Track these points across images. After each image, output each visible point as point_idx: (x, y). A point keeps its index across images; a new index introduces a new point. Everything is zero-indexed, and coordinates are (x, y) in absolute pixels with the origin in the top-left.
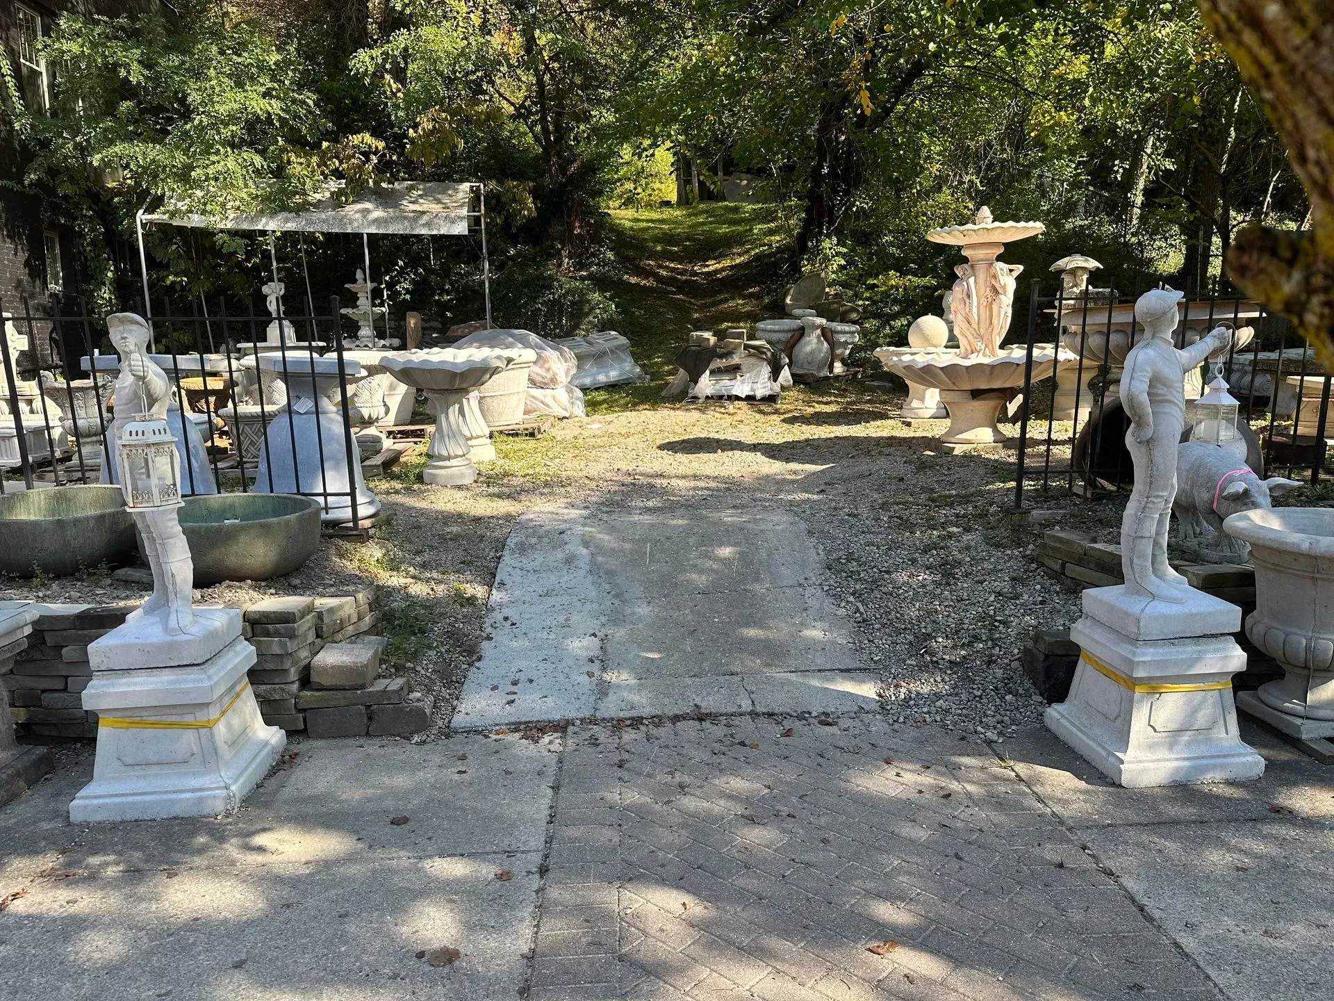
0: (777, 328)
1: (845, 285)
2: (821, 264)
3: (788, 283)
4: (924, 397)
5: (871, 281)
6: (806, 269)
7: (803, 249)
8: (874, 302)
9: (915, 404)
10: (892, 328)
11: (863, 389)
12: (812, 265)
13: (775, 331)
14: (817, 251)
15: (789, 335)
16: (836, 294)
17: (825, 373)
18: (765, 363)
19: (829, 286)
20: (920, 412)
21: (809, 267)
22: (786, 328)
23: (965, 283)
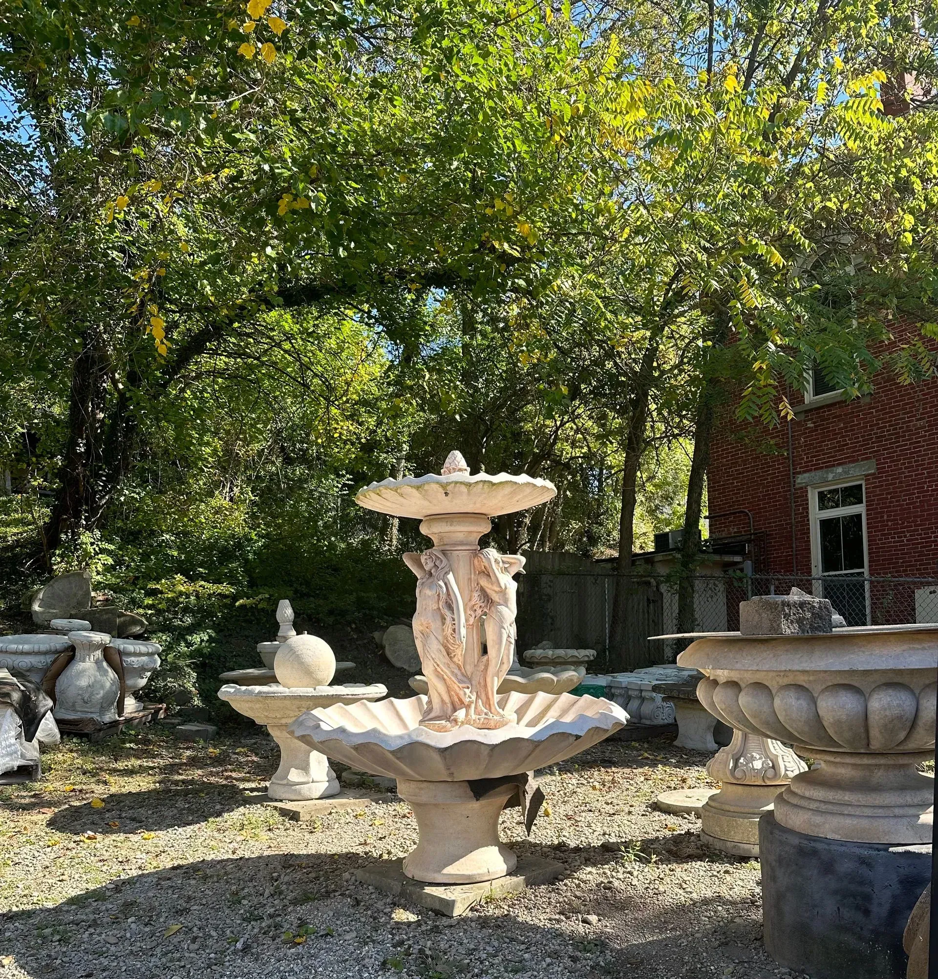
0: (27, 647)
1: (115, 589)
2: (80, 563)
3: (33, 583)
4: (308, 764)
5: (152, 586)
6: (59, 566)
7: (55, 543)
8: (159, 612)
9: (294, 775)
10: (189, 645)
11: (179, 739)
12: (67, 563)
13: (22, 653)
14: (74, 545)
15: (49, 659)
16: (107, 600)
17: (111, 715)
18: (10, 711)
19: (95, 590)
20: (304, 789)
21: (63, 565)
22: (43, 648)
23: (441, 583)
